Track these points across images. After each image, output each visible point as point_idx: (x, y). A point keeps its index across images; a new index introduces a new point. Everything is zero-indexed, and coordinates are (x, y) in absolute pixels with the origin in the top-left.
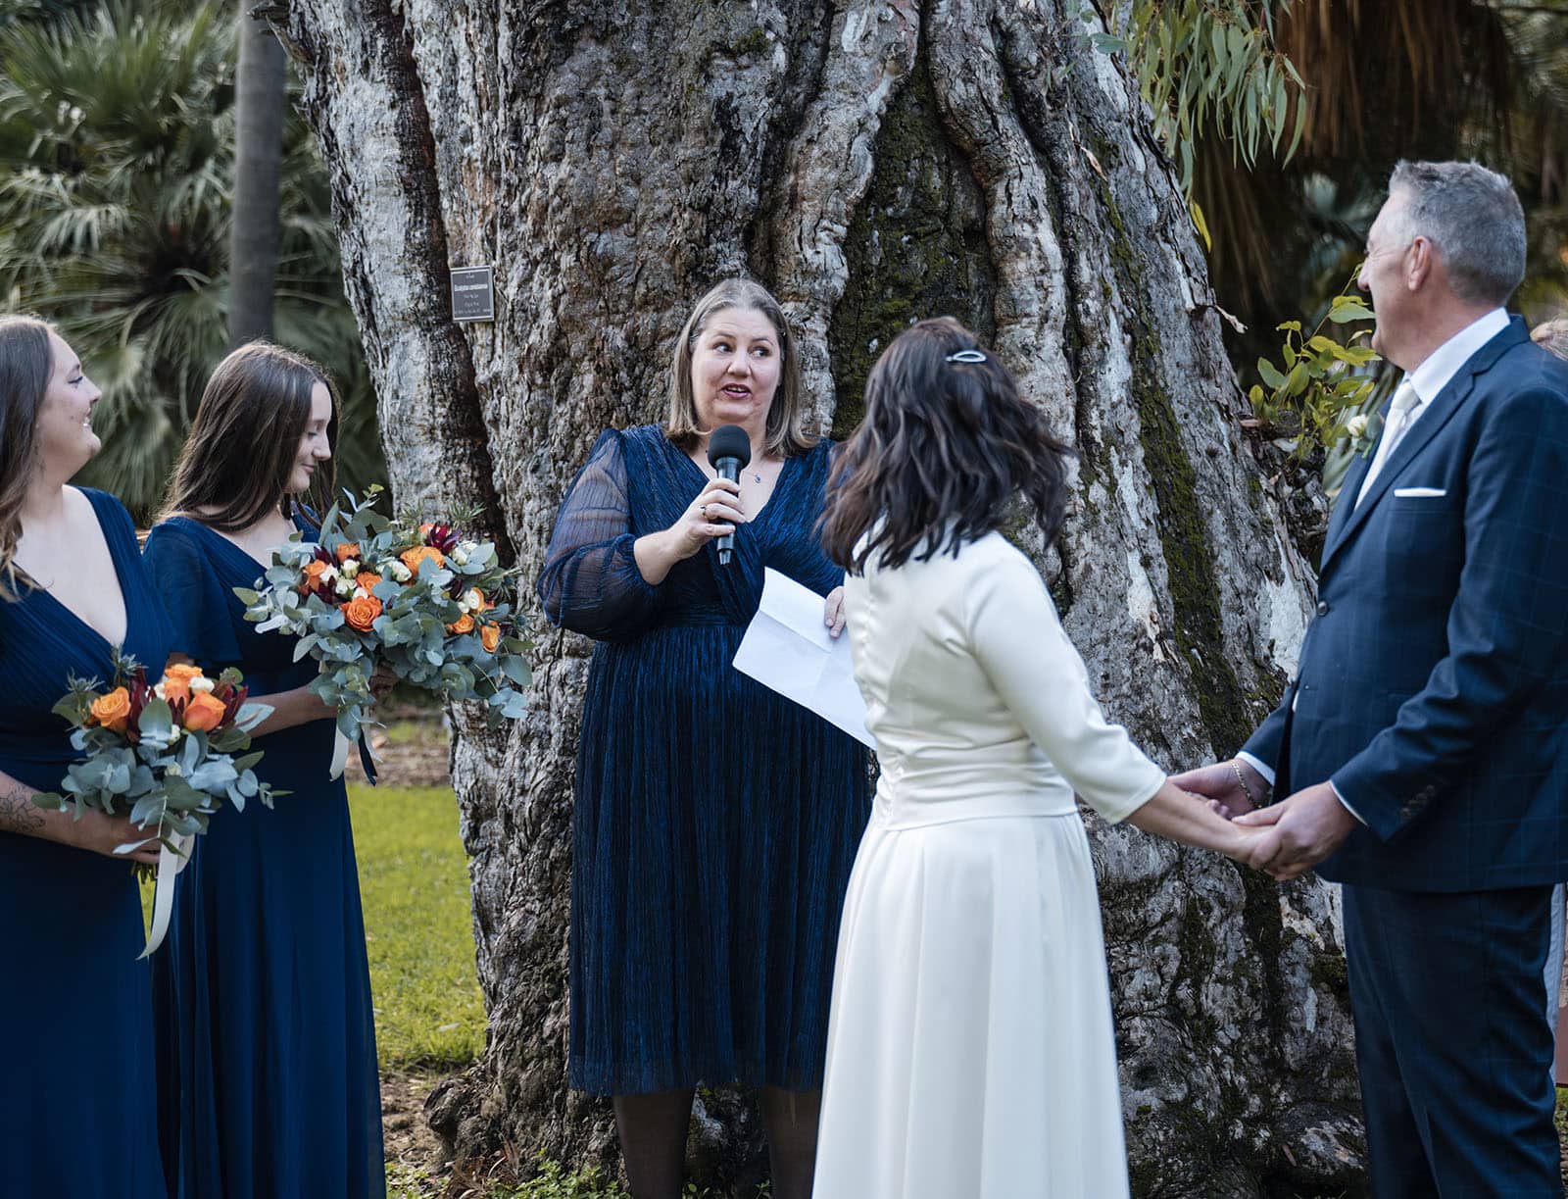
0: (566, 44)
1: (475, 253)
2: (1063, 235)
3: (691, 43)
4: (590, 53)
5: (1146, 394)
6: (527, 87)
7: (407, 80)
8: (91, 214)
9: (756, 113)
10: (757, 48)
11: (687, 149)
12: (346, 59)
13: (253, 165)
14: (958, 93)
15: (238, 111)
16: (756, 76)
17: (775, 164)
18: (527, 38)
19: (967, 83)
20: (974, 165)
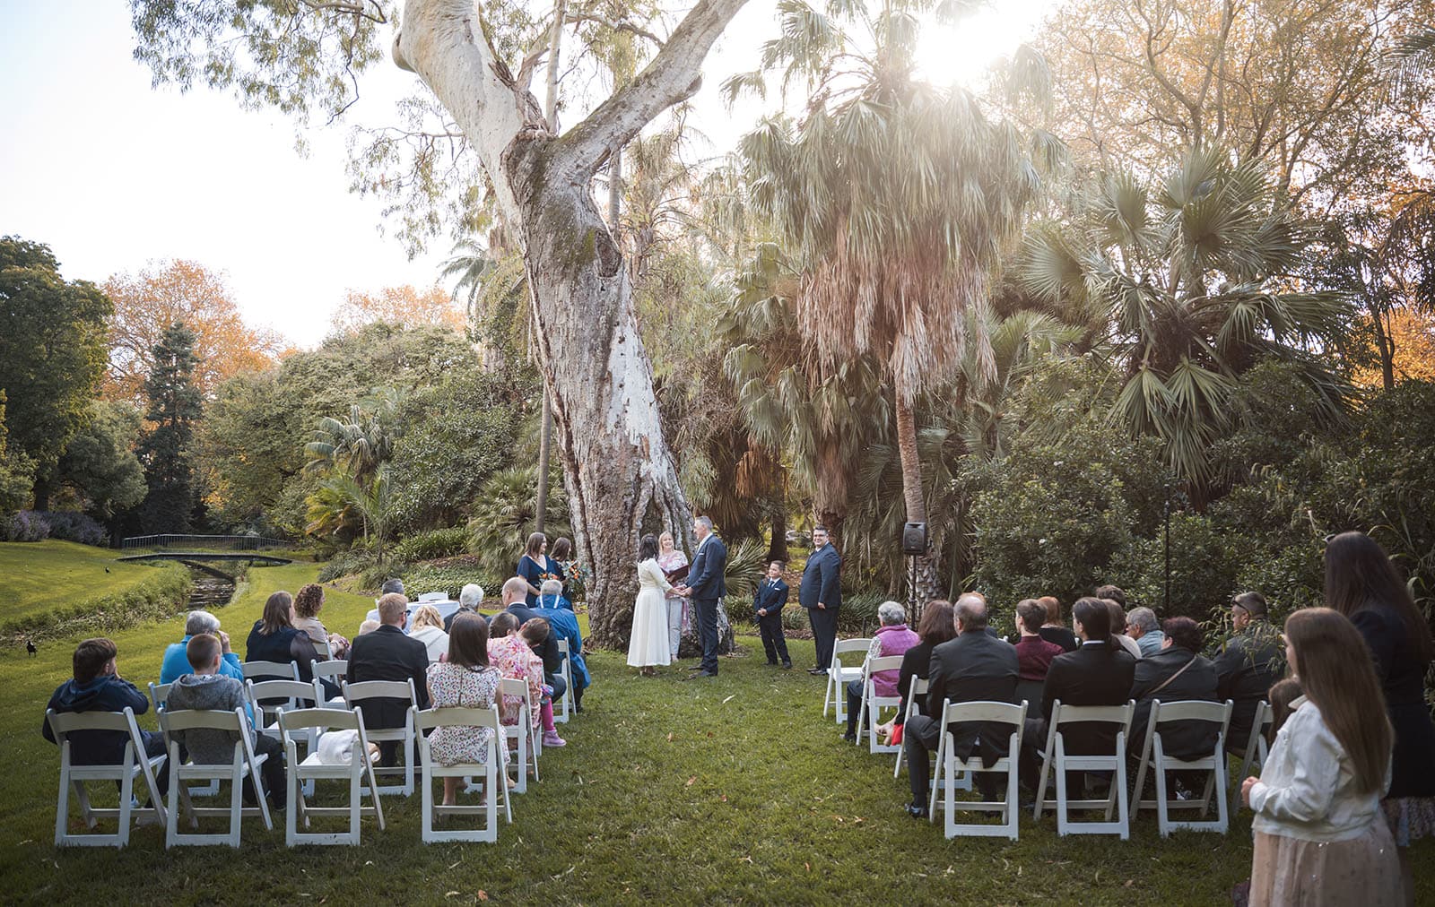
0: (604, 494)
1: (590, 522)
2: (672, 521)
3: (621, 494)
4: (607, 495)
5: (684, 543)
6: (598, 499)
7: (581, 497)
8: (511, 507)
9: (630, 504)
10: (630, 495)
11: (620, 508)
12: (573, 494)
13: (542, 498)
14: (658, 501)
15: (539, 488)
16: (630, 498)
17: (632, 511)
18: (598, 493)
19: (659, 500)
20: (660, 511)
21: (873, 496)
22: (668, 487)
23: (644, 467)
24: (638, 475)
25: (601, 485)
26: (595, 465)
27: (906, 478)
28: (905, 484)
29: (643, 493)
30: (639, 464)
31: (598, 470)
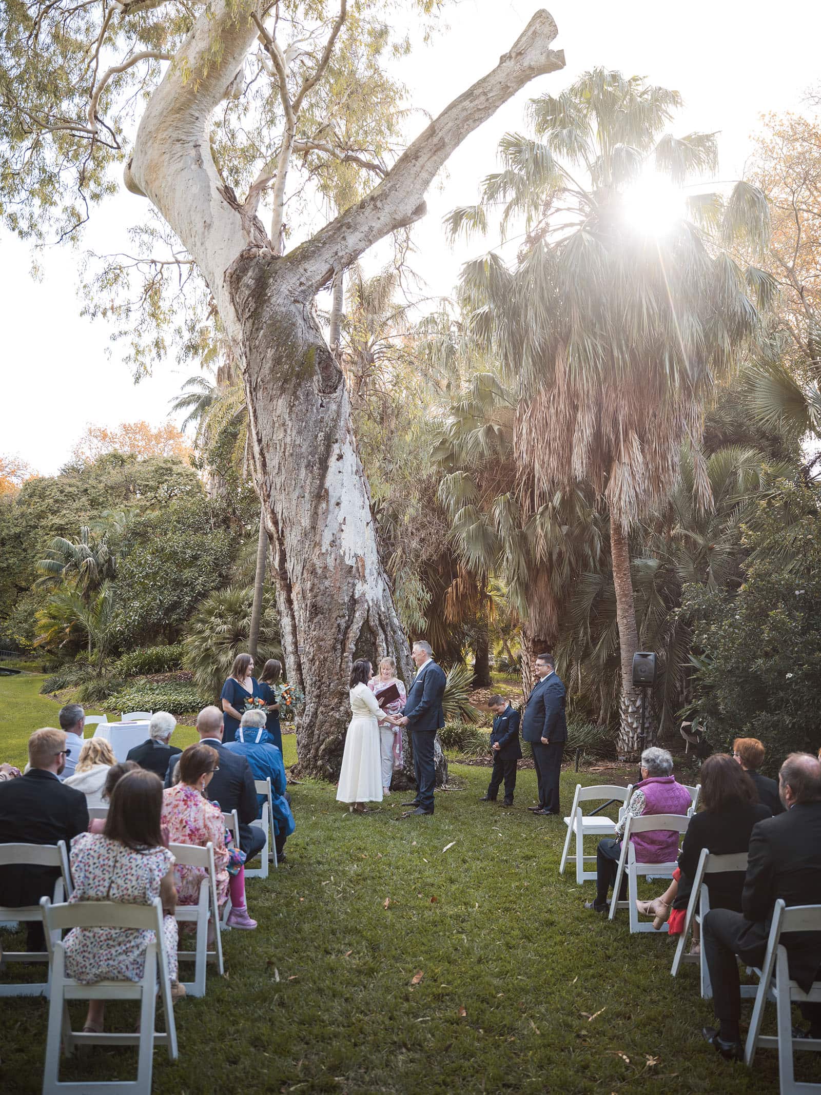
0: (317, 615)
1: (302, 643)
2: (387, 644)
3: (334, 615)
4: (320, 616)
6: (311, 620)
7: (293, 618)
8: (225, 627)
9: (343, 625)
10: (344, 616)
11: (333, 630)
12: (284, 614)
13: (255, 618)
14: (372, 624)
15: (253, 608)
16: (344, 620)
17: (346, 633)
18: (311, 613)
19: (374, 622)
20: (374, 634)
21: (585, 623)
22: (383, 609)
23: (360, 588)
24: (352, 596)
25: (314, 606)
26: (308, 585)
27: (619, 606)
28: (619, 612)
29: (357, 615)
30: (354, 585)
31: (311, 590)
